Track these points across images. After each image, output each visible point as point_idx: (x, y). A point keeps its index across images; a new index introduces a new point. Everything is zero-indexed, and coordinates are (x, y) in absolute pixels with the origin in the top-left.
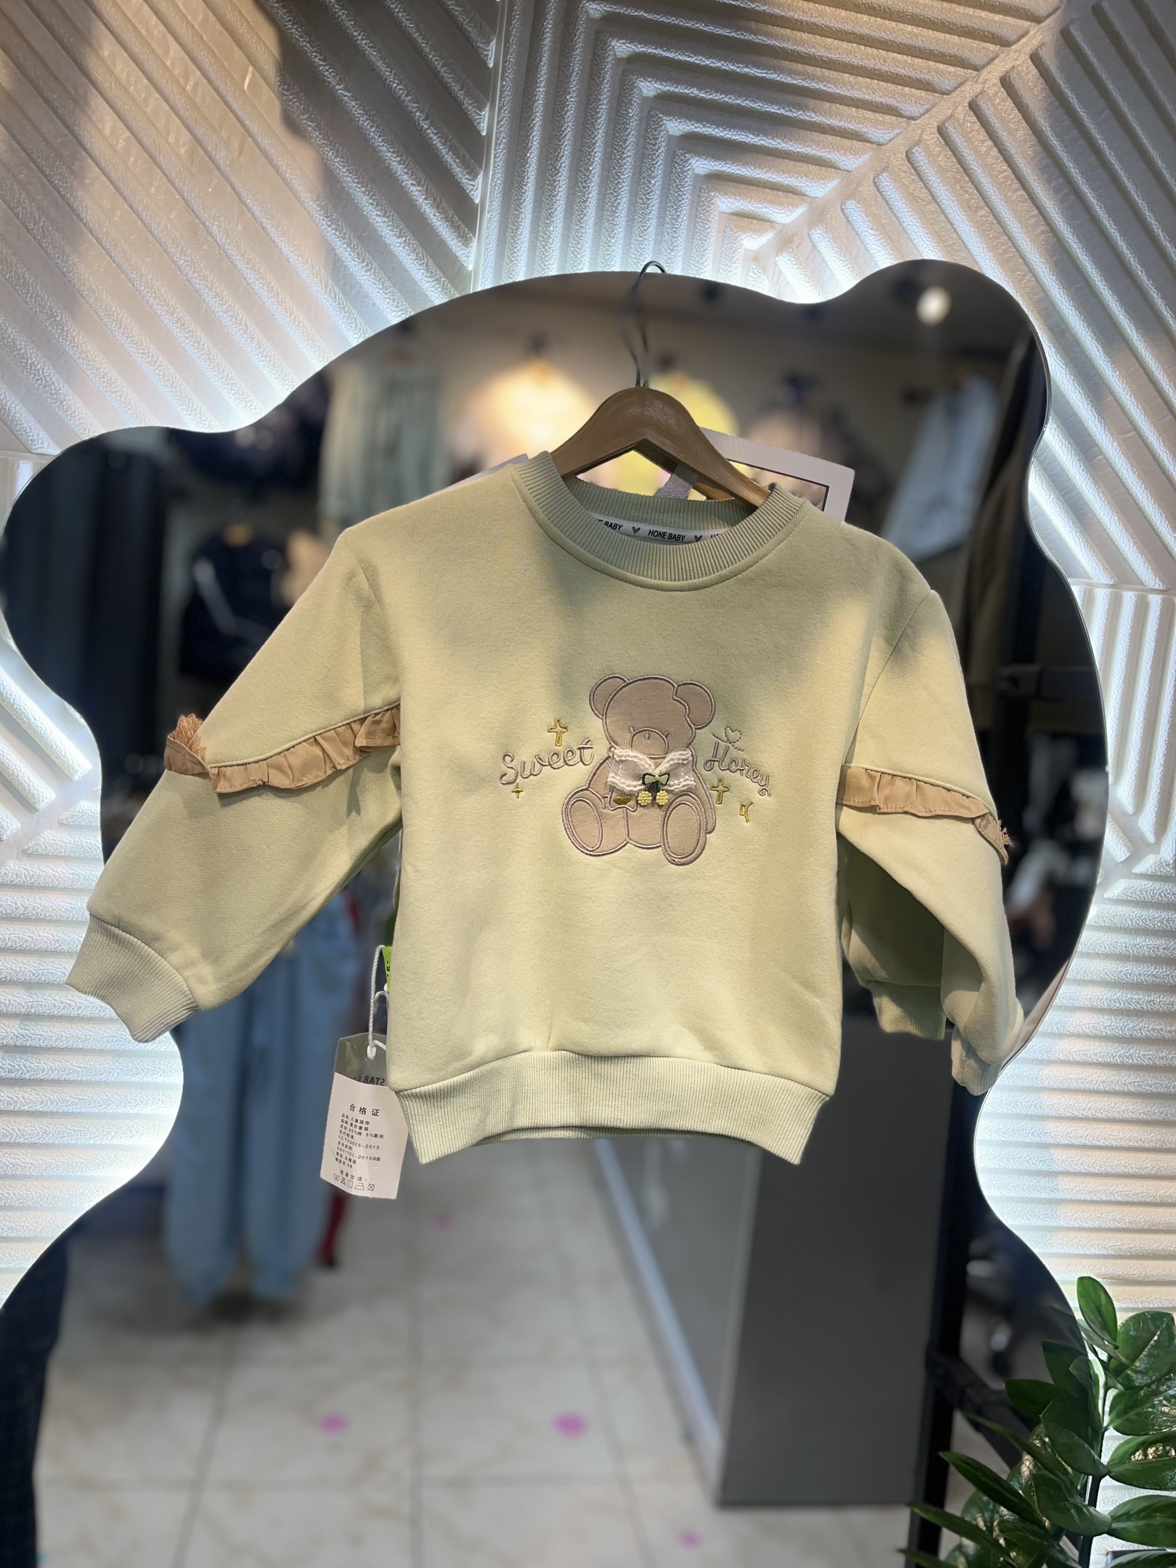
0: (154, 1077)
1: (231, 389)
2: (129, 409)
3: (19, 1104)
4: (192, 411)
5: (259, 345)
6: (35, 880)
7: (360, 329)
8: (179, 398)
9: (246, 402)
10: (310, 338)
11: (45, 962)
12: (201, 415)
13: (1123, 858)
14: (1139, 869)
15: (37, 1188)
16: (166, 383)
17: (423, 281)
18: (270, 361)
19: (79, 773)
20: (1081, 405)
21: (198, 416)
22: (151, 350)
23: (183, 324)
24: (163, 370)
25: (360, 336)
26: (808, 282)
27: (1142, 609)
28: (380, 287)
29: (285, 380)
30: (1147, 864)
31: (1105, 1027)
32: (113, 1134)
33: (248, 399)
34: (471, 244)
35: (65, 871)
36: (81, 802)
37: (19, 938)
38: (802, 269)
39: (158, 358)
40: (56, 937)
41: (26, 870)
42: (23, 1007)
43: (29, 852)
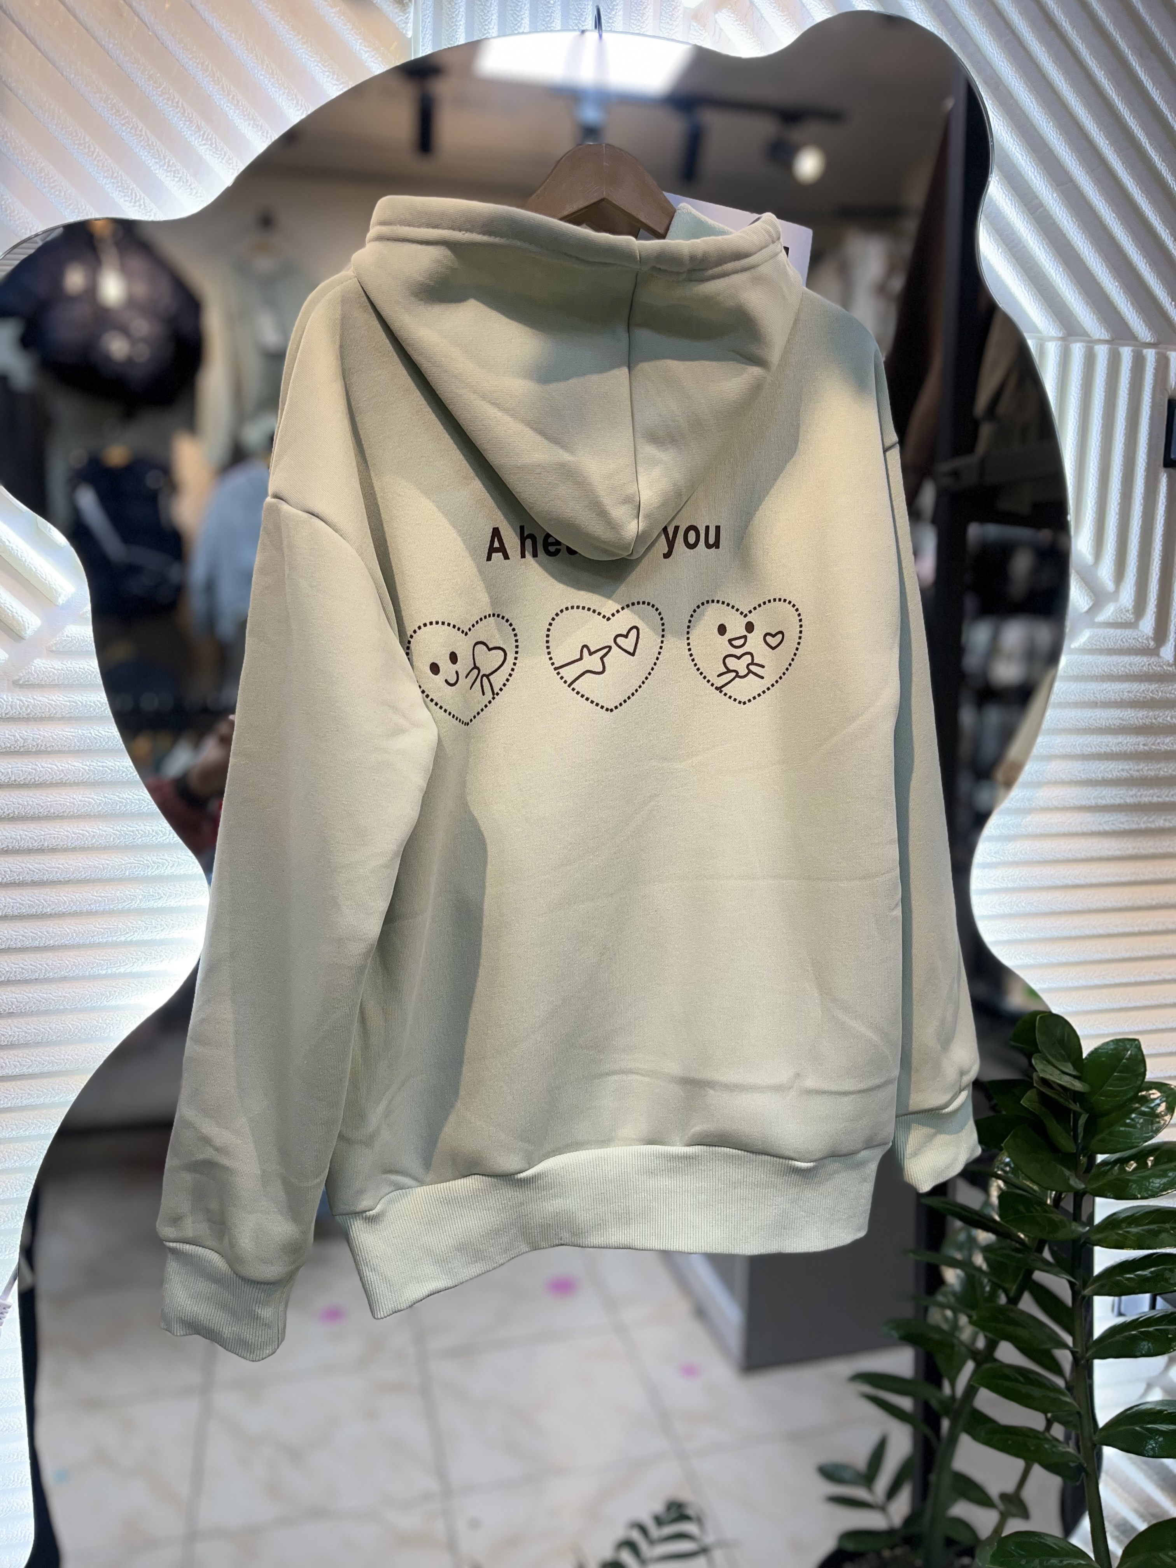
0: (177, 900)
1: (174, 176)
2: (69, 205)
3: (44, 939)
4: (135, 202)
5: (199, 128)
6: (31, 710)
7: (302, 106)
8: (120, 189)
9: (191, 189)
10: (251, 117)
11: (52, 794)
12: (145, 206)
13: (1086, 608)
14: (1101, 617)
15: (73, 1020)
16: (106, 174)
17: (362, 51)
18: (211, 144)
19: (62, 596)
20: (1020, 157)
21: (142, 207)
22: (87, 140)
23: (118, 111)
24: (101, 160)
25: (303, 112)
26: (749, 38)
27: (1090, 360)
28: (318, 60)
29: (230, 164)
30: (1108, 613)
31: (1079, 772)
32: (143, 960)
33: (192, 186)
34: (408, 10)
35: (61, 699)
36: (68, 626)
37: (22, 771)
38: (742, 25)
39: (95, 149)
40: (61, 768)
41: (21, 700)
42: (36, 841)
43: (21, 682)
